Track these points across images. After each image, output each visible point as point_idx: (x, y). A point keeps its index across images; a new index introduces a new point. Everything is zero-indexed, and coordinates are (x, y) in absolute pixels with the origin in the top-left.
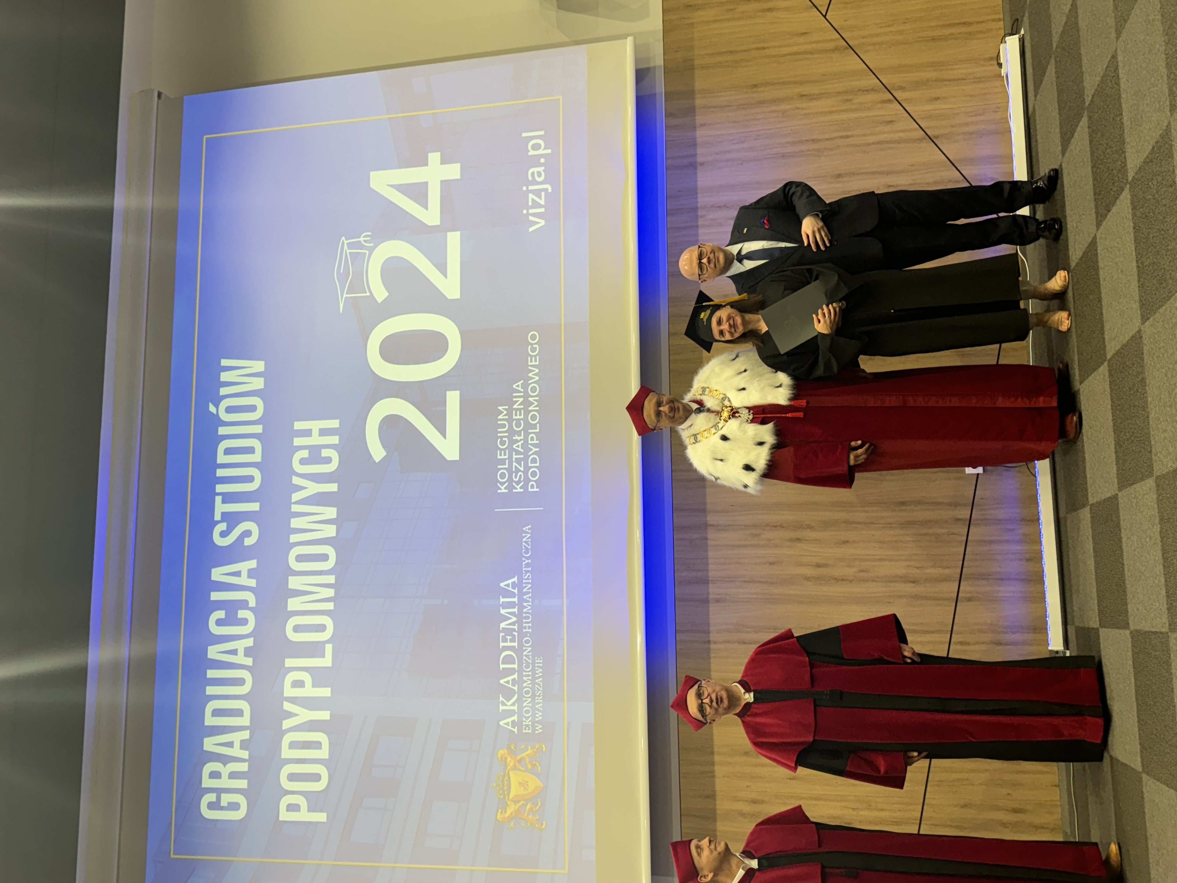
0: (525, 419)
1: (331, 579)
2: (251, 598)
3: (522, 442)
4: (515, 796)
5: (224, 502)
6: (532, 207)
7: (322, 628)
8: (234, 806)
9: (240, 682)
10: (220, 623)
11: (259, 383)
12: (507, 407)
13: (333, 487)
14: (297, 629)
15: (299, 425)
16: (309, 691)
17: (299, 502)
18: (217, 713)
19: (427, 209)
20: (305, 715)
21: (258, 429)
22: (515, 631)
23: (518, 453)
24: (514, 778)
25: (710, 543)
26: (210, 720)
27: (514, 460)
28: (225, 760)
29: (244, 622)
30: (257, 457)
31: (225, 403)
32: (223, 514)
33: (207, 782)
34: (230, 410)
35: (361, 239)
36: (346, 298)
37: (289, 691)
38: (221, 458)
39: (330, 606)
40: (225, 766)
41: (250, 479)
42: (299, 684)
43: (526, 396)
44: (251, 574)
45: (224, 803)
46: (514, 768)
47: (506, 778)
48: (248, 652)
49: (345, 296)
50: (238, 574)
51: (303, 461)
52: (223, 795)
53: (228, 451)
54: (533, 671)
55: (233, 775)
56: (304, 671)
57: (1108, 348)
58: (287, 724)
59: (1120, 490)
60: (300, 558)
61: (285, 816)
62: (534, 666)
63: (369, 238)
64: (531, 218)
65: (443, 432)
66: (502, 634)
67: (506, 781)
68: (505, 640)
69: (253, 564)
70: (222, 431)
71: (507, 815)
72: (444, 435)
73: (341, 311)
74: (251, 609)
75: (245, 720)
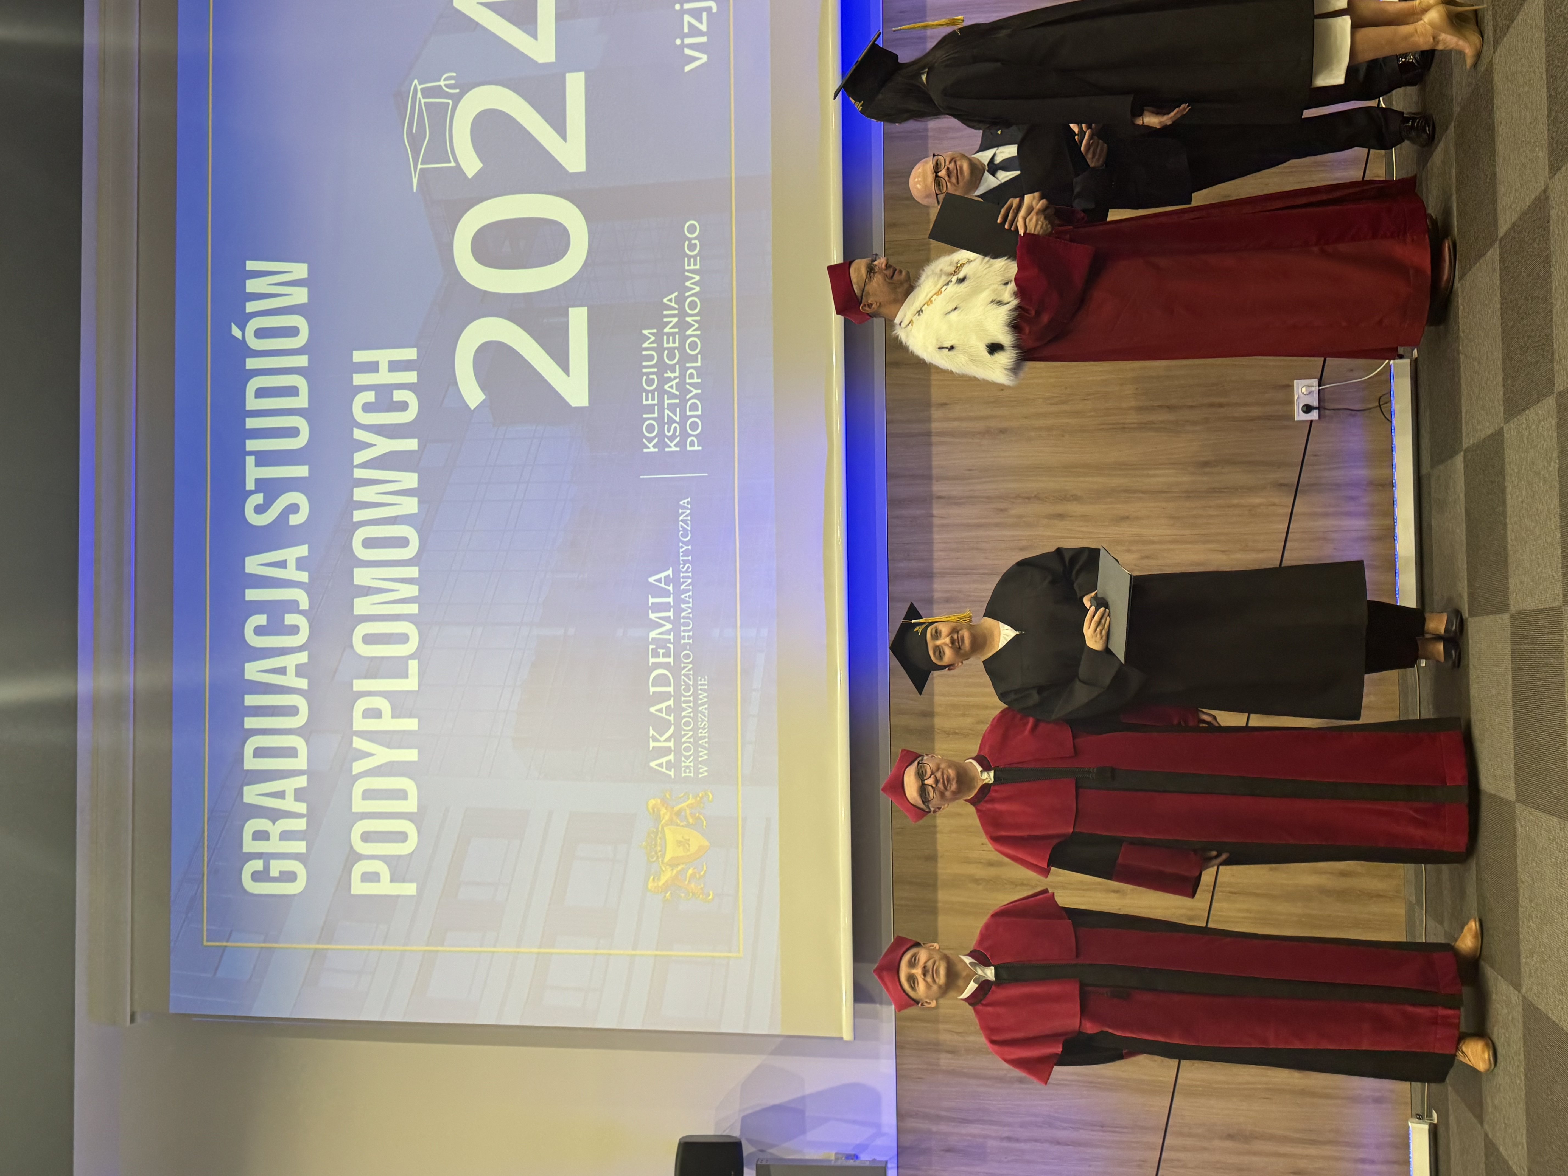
0: (682, 348)
1: (413, 572)
2: (302, 598)
3: (677, 380)
4: (672, 858)
5: (258, 464)
6: (688, 35)
7: (403, 639)
8: (289, 877)
9: (292, 711)
10: (259, 631)
11: (301, 296)
12: (655, 331)
13: (411, 444)
14: (369, 639)
15: (359, 356)
16: (388, 723)
17: (365, 465)
18: (259, 753)
19: (536, 39)
20: (383, 755)
21: (302, 361)
22: (670, 643)
23: (672, 396)
24: (671, 835)
25: (936, 521)
26: (251, 763)
27: (666, 407)
28: (275, 815)
29: (294, 630)
30: (302, 401)
31: (253, 325)
32: (257, 481)
33: (249, 845)
34: (261, 333)
35: (442, 83)
36: (421, 169)
37: (360, 723)
38: (252, 403)
39: (413, 609)
40: (274, 824)
41: (293, 432)
42: (374, 714)
43: (682, 314)
44: (301, 564)
45: (274, 873)
46: (671, 822)
47: (660, 835)
48: (300, 671)
49: (420, 166)
50: (282, 564)
51: (367, 408)
52: (273, 863)
53: (261, 393)
54: (695, 696)
55: (286, 836)
56: (379, 696)
57: (1501, 221)
58: (358, 767)
59: (1507, 421)
60: (369, 543)
61: (359, 888)
62: (695, 690)
63: (453, 82)
64: (687, 51)
65: (565, 366)
66: (651, 647)
67: (660, 838)
68: (656, 654)
69: (302, 550)
70: (252, 363)
71: (660, 884)
72: (566, 370)
73: (415, 191)
74: (302, 613)
75: (301, 762)
